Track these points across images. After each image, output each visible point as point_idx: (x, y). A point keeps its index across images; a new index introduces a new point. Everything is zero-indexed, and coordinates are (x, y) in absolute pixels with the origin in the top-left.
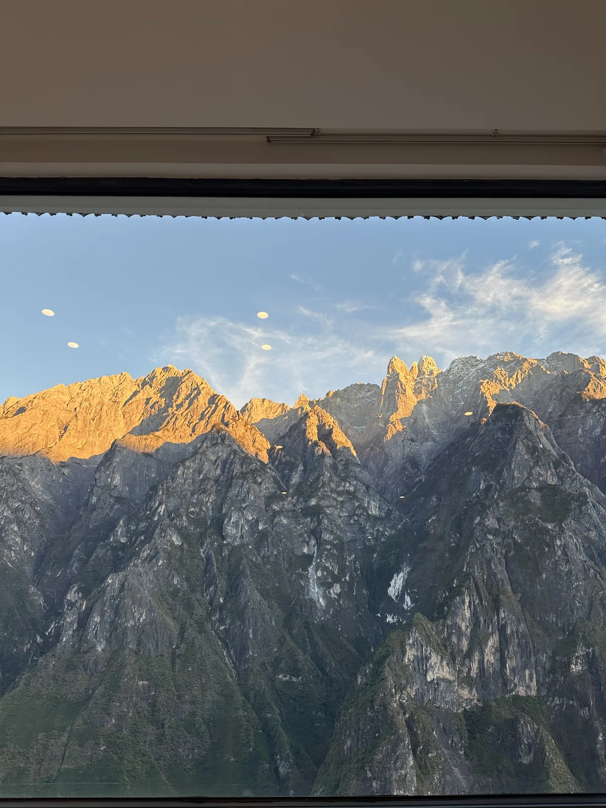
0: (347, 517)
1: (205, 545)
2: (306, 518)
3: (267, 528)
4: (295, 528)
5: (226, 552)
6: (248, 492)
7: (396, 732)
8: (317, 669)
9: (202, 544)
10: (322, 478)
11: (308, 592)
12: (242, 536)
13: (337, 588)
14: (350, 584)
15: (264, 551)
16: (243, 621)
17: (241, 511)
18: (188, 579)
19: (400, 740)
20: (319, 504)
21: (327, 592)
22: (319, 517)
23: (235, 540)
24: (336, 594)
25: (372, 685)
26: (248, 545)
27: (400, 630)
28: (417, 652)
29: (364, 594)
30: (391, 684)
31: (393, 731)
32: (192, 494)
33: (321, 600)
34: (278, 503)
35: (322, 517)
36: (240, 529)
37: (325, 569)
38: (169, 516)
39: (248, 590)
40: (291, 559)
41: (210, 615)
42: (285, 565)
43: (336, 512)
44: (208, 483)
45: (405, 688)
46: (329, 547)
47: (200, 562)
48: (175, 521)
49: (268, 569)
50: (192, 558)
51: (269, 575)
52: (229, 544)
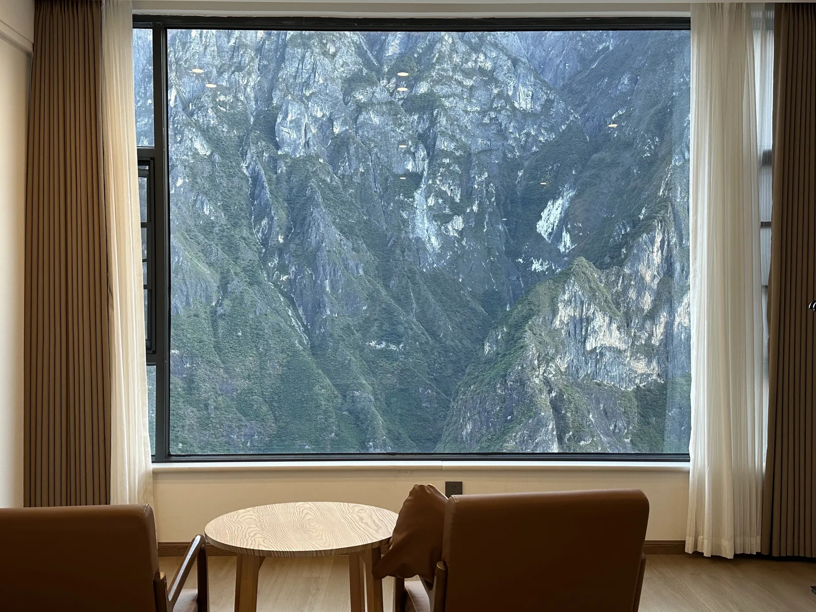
0: (479, 112)
1: (249, 155)
2: (411, 115)
3: (347, 130)
4: (394, 131)
5: (282, 168)
6: (314, 70)
7: (537, 414)
8: (426, 333)
9: (244, 155)
10: (438, 45)
11: (413, 228)
12: (307, 144)
13: (458, 223)
14: (479, 217)
15: (344, 167)
16: (315, 270)
17: (304, 102)
18: (226, 208)
19: (541, 424)
20: (432, 91)
21: (443, 227)
22: (432, 113)
23: (295, 149)
24: (457, 231)
25: (505, 355)
26: (318, 157)
27: (551, 281)
28: (575, 311)
29: (499, 231)
30: (533, 355)
31: (532, 414)
32: (220, 73)
33: (433, 239)
34: (365, 88)
35: (437, 113)
36: (303, 132)
37: (440, 194)
38: (185, 108)
39: (321, 224)
40: (387, 179)
41: (264, 260)
42: (377, 188)
43: (461, 105)
44: (244, 53)
45: (553, 359)
46: (447, 161)
47: (244, 183)
48: (195, 117)
49: (350, 195)
50: (230, 176)
51: (353, 204)
52: (286, 155)
